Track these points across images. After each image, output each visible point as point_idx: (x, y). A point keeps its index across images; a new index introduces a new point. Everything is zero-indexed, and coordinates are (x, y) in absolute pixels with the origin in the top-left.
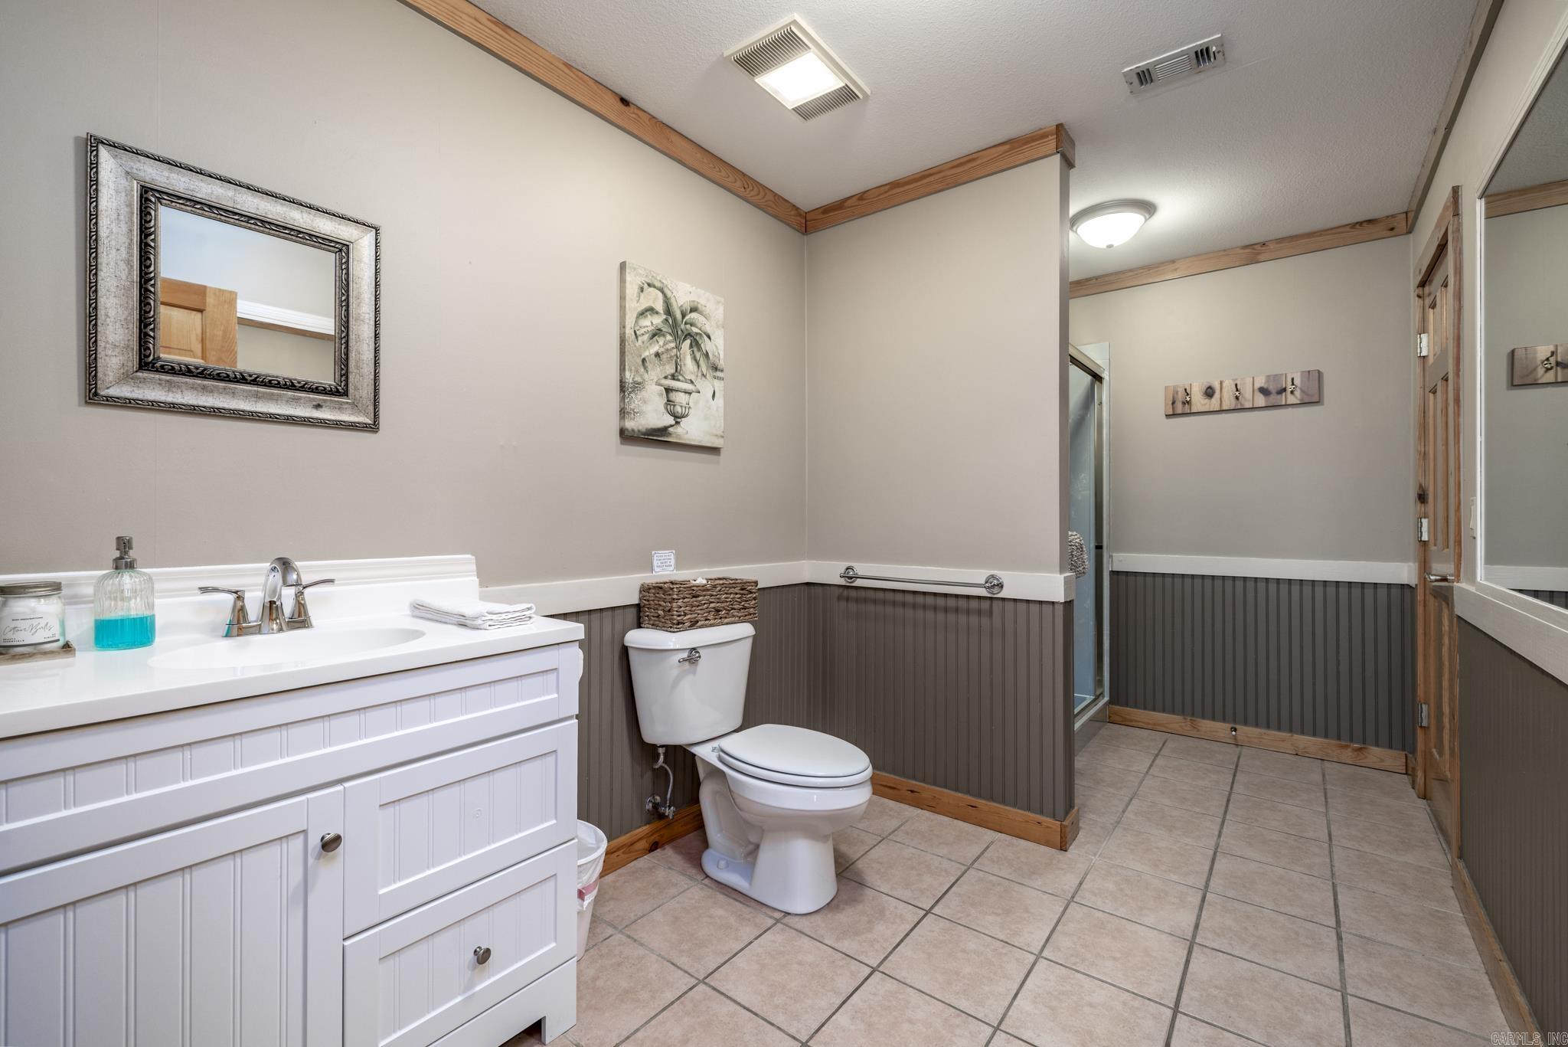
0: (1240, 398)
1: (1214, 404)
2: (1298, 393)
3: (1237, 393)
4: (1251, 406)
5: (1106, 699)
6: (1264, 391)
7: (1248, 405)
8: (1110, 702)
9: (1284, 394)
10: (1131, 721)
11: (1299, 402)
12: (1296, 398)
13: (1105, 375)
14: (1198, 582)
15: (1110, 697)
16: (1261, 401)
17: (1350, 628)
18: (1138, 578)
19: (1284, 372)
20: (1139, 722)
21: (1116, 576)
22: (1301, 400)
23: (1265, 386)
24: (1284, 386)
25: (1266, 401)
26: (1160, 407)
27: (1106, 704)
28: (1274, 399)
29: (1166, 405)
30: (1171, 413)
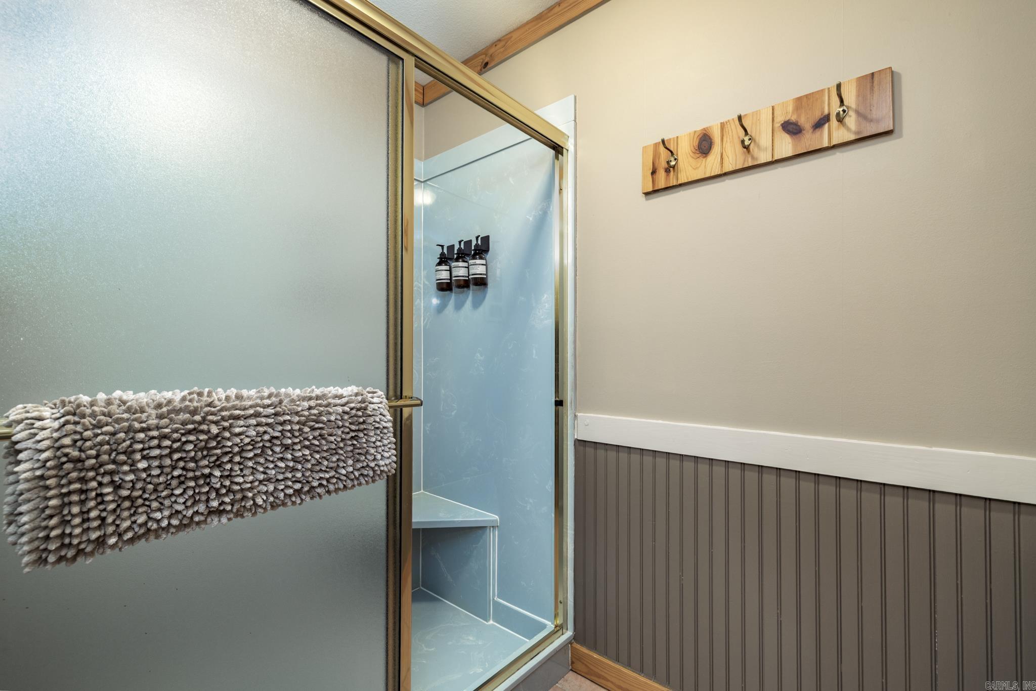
0: (751, 147)
1: (711, 165)
2: (851, 120)
3: (746, 139)
4: (770, 159)
5: (569, 634)
6: (792, 128)
7: (764, 158)
8: (575, 638)
9: (826, 126)
10: (599, 676)
11: (852, 137)
12: (848, 129)
13: (570, 145)
14: (719, 470)
15: (575, 630)
16: (786, 146)
17: (959, 589)
18: (621, 455)
19: (826, 87)
20: (608, 680)
21: (582, 448)
22: (857, 133)
23: (794, 118)
24: (826, 112)
25: (795, 146)
26: (638, 180)
27: (569, 642)
28: (810, 141)
29: (644, 177)
30: (651, 189)
